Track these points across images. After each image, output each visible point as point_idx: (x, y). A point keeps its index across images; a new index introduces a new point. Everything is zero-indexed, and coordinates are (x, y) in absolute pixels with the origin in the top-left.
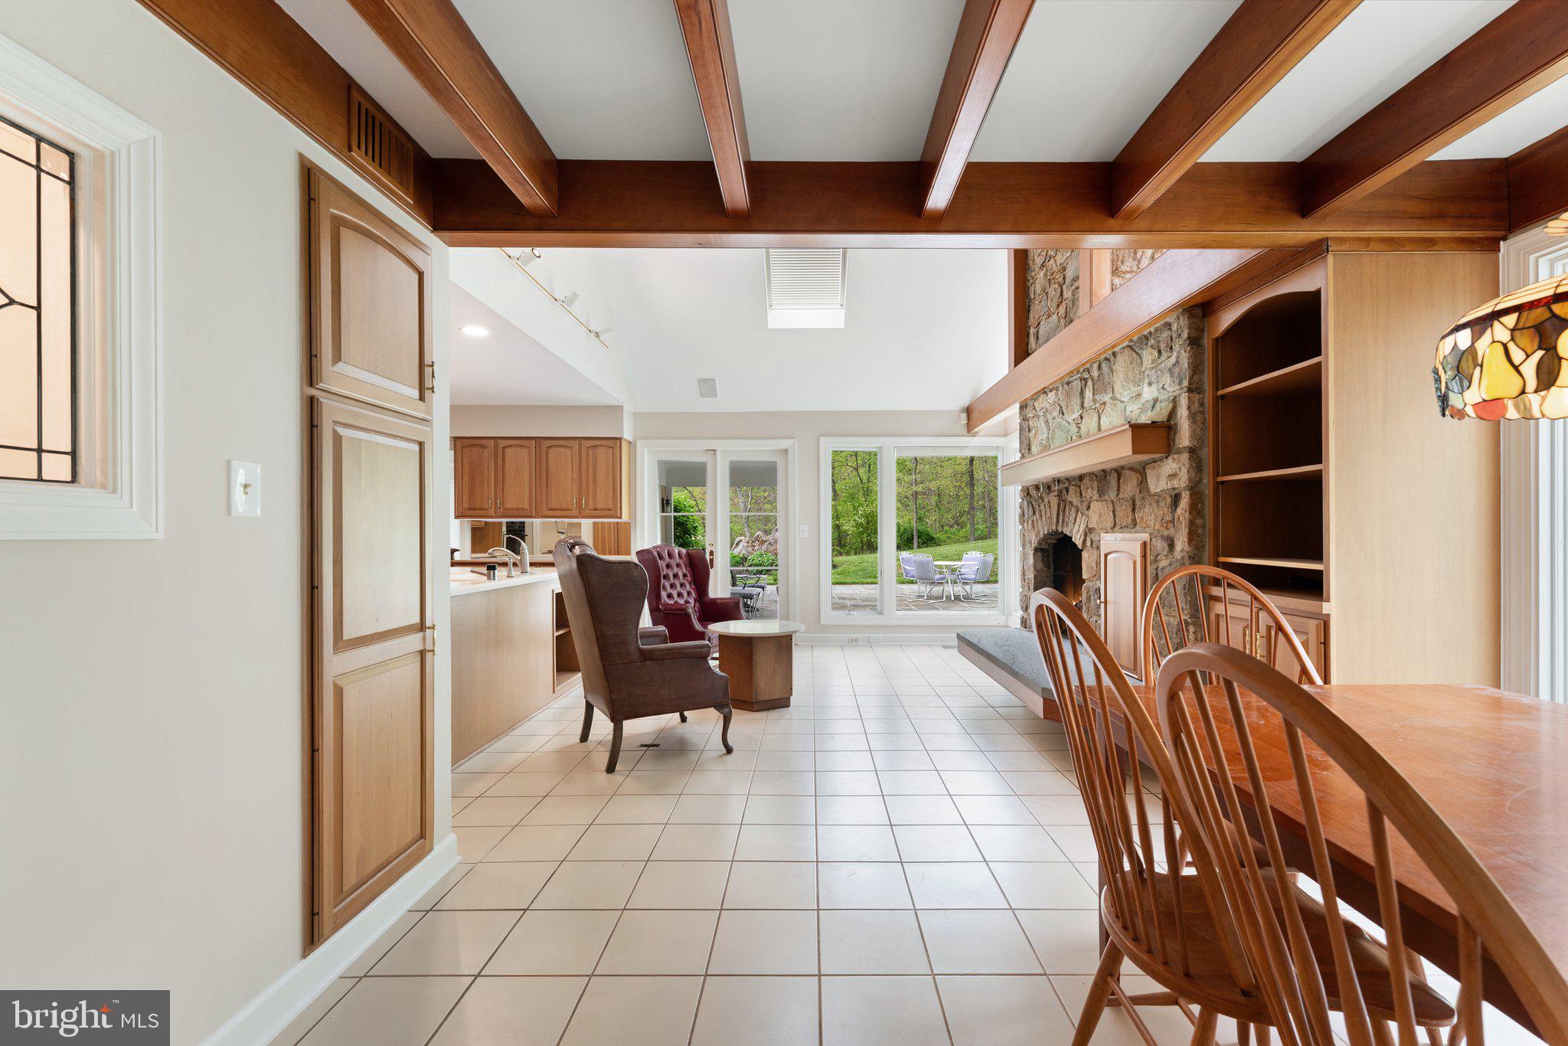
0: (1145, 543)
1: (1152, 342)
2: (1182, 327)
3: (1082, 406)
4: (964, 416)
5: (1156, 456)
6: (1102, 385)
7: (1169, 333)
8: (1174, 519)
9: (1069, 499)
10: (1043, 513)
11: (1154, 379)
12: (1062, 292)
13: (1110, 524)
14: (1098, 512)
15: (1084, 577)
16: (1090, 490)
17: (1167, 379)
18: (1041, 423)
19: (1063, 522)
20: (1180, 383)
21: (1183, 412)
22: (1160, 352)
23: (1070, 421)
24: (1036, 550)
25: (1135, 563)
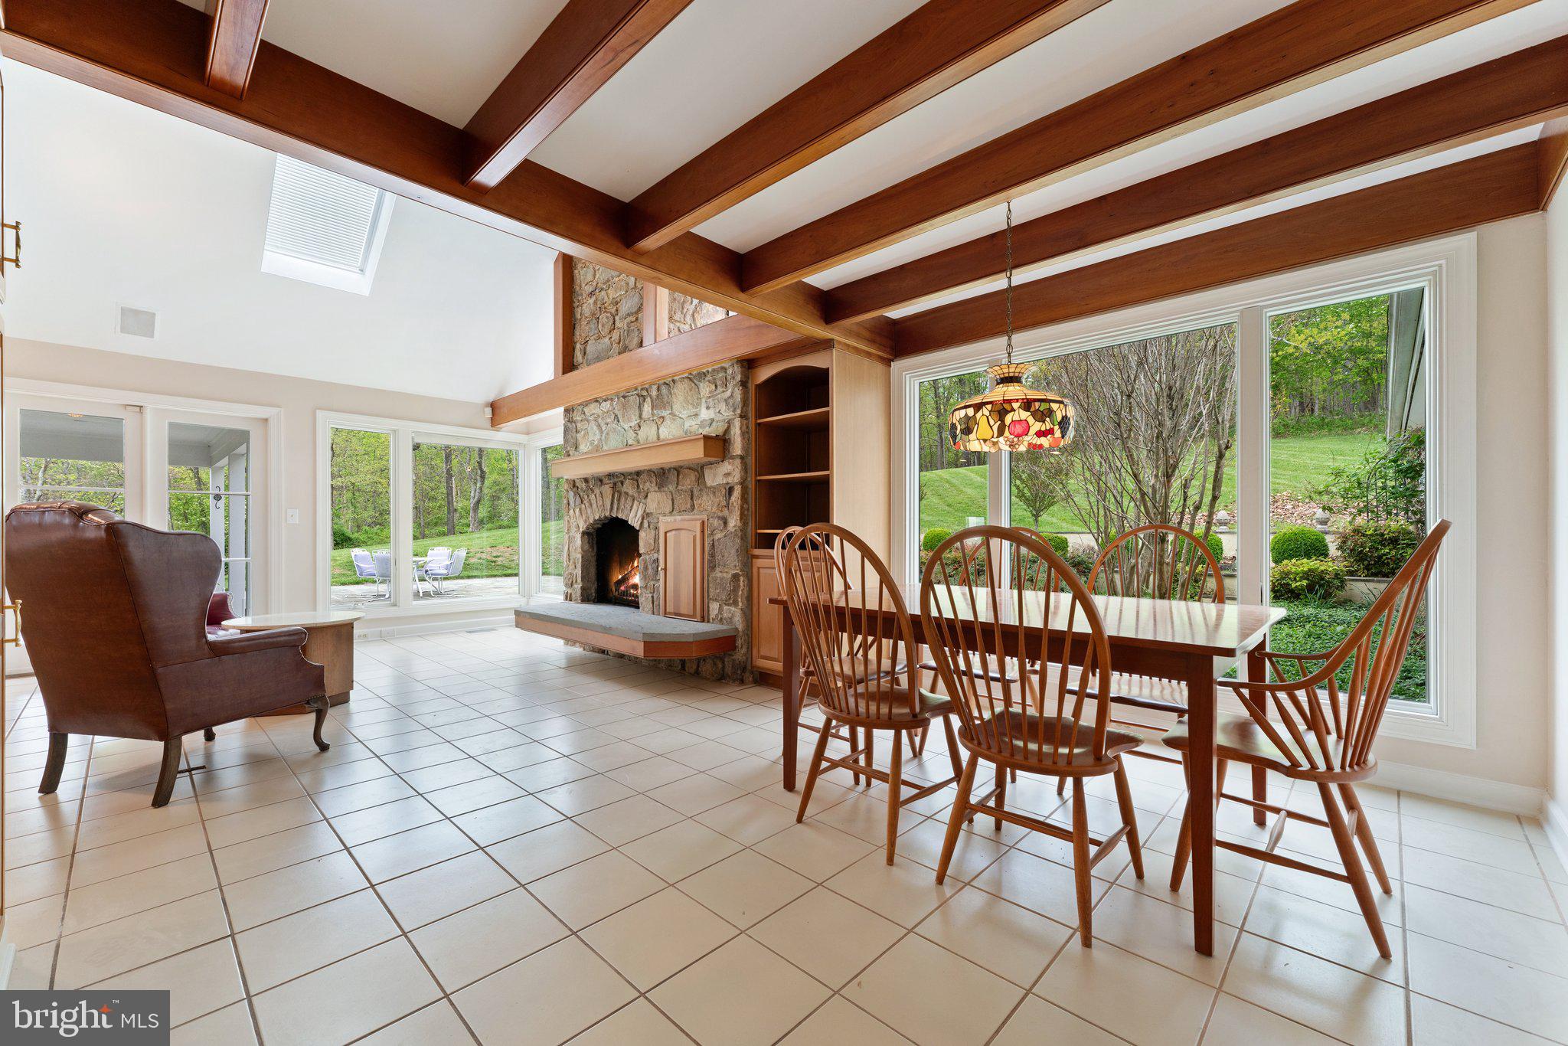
0: (703, 522)
1: (709, 378)
2: (736, 372)
3: (640, 417)
4: (489, 410)
5: (713, 459)
6: (660, 403)
7: (724, 374)
8: (728, 505)
9: (624, 489)
10: (594, 502)
11: (711, 404)
12: (614, 322)
13: (668, 509)
14: (656, 501)
15: (641, 552)
16: (648, 484)
17: (723, 407)
18: (593, 426)
19: (617, 509)
20: (734, 411)
21: (736, 432)
22: (716, 386)
23: (626, 428)
24: (584, 533)
25: (695, 537)
